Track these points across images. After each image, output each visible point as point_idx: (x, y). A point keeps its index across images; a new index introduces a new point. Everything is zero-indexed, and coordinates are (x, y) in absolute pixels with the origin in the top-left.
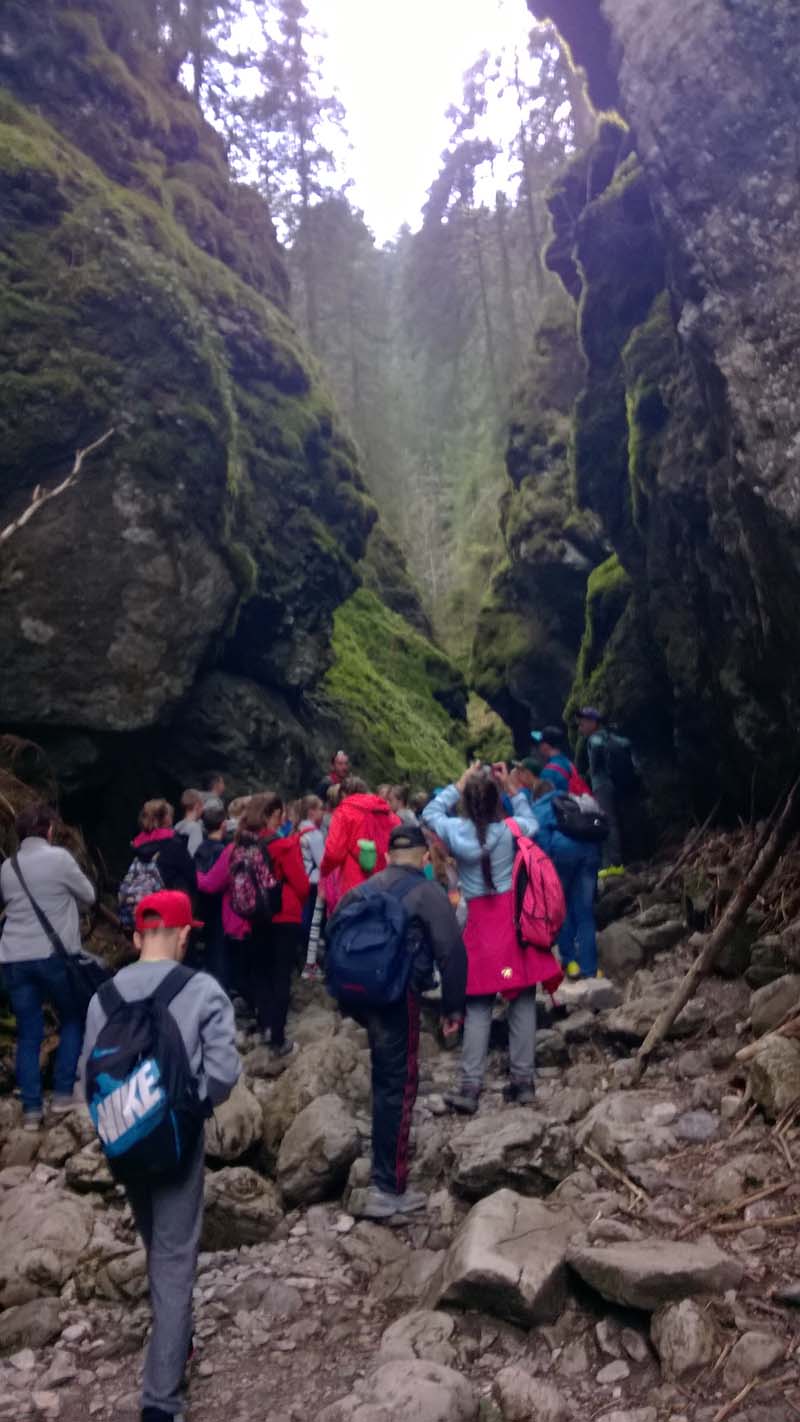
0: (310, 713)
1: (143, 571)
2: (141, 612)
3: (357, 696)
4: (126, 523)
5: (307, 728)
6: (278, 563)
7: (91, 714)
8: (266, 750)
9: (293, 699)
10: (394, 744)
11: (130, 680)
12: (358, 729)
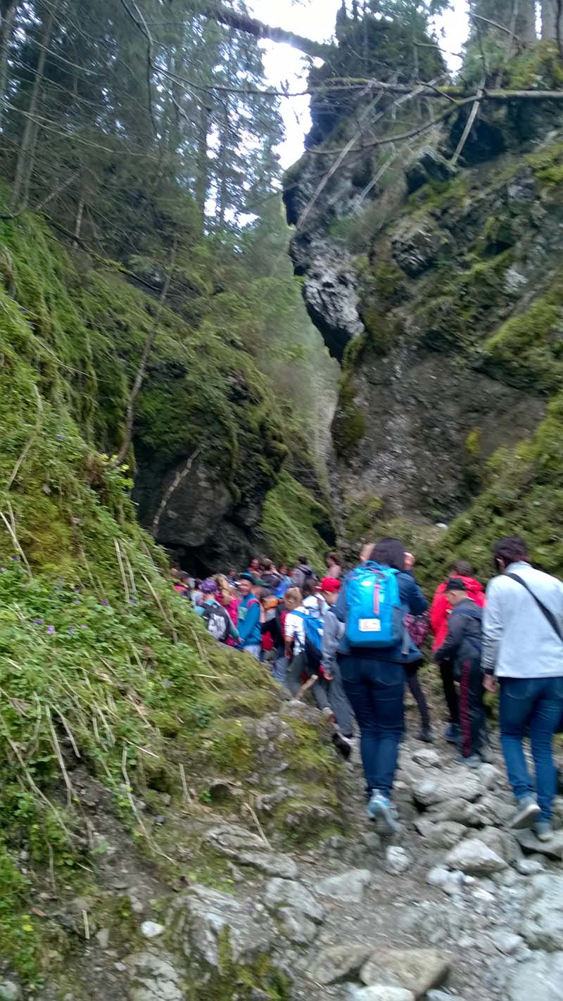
0: (254, 536)
1: (205, 496)
2: (203, 508)
3: (274, 529)
4: (200, 480)
5: (251, 543)
6: (245, 478)
7: (185, 540)
8: (235, 552)
9: (247, 532)
10: (288, 551)
11: (197, 530)
12: (272, 544)
